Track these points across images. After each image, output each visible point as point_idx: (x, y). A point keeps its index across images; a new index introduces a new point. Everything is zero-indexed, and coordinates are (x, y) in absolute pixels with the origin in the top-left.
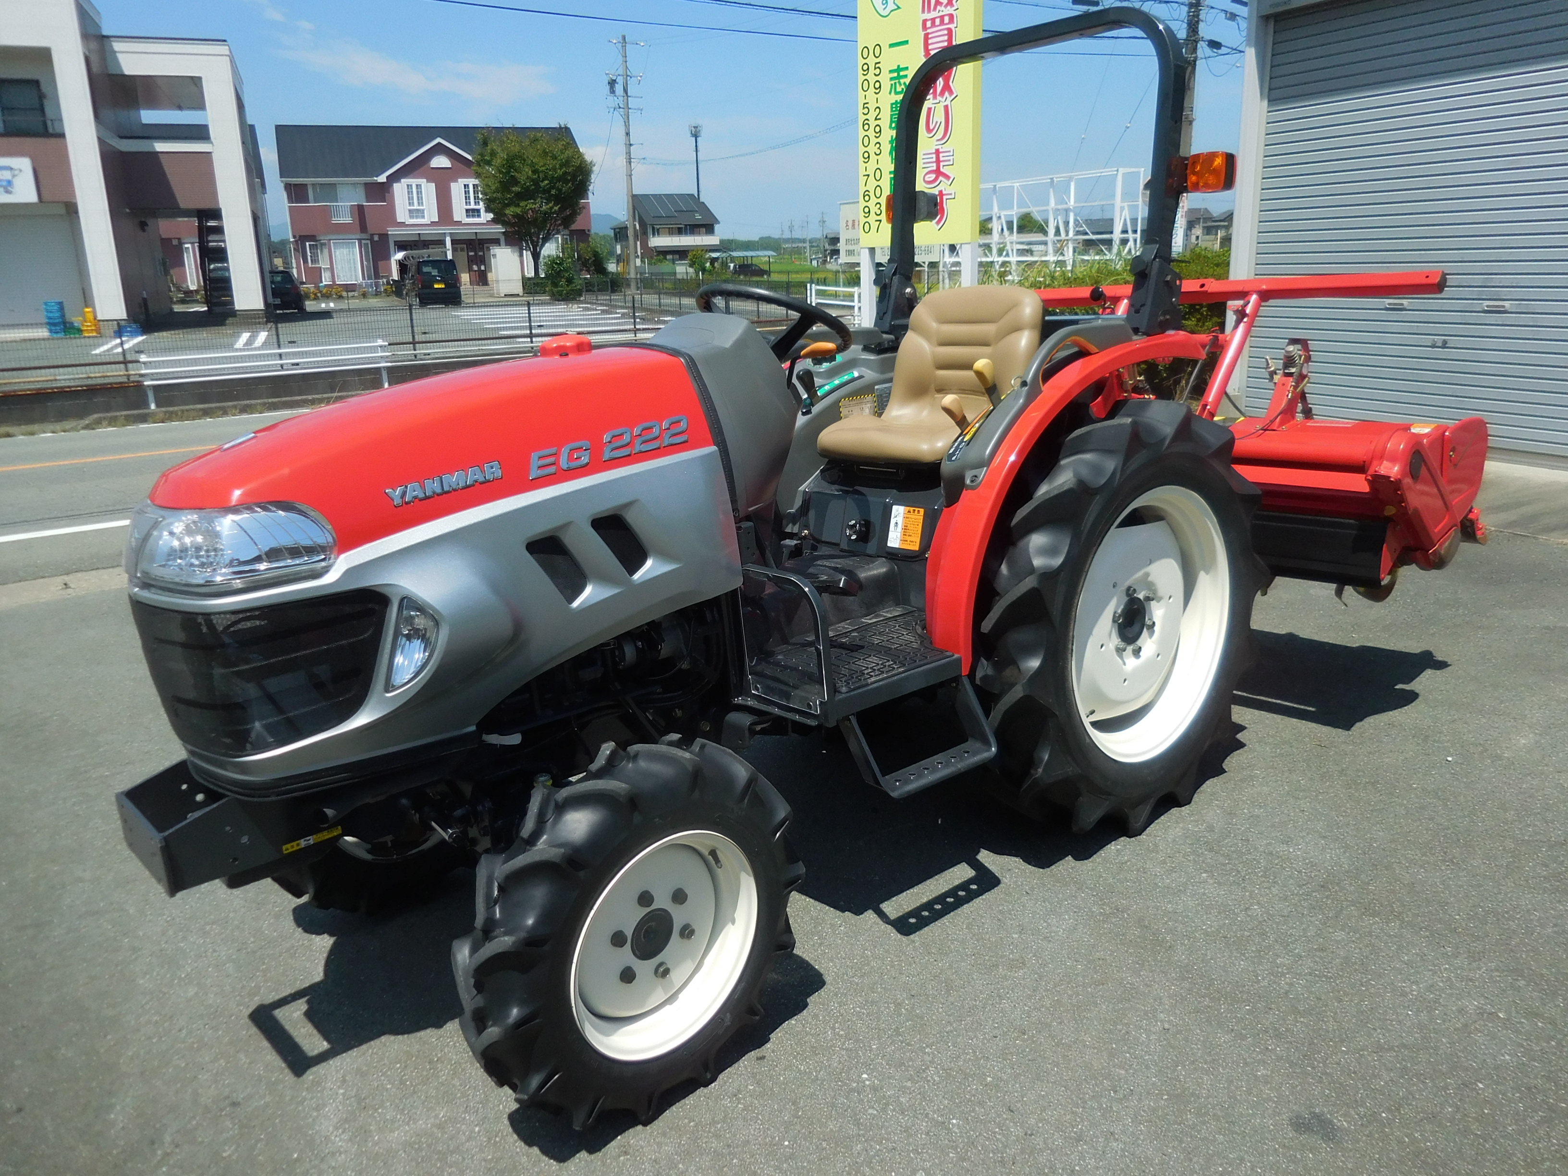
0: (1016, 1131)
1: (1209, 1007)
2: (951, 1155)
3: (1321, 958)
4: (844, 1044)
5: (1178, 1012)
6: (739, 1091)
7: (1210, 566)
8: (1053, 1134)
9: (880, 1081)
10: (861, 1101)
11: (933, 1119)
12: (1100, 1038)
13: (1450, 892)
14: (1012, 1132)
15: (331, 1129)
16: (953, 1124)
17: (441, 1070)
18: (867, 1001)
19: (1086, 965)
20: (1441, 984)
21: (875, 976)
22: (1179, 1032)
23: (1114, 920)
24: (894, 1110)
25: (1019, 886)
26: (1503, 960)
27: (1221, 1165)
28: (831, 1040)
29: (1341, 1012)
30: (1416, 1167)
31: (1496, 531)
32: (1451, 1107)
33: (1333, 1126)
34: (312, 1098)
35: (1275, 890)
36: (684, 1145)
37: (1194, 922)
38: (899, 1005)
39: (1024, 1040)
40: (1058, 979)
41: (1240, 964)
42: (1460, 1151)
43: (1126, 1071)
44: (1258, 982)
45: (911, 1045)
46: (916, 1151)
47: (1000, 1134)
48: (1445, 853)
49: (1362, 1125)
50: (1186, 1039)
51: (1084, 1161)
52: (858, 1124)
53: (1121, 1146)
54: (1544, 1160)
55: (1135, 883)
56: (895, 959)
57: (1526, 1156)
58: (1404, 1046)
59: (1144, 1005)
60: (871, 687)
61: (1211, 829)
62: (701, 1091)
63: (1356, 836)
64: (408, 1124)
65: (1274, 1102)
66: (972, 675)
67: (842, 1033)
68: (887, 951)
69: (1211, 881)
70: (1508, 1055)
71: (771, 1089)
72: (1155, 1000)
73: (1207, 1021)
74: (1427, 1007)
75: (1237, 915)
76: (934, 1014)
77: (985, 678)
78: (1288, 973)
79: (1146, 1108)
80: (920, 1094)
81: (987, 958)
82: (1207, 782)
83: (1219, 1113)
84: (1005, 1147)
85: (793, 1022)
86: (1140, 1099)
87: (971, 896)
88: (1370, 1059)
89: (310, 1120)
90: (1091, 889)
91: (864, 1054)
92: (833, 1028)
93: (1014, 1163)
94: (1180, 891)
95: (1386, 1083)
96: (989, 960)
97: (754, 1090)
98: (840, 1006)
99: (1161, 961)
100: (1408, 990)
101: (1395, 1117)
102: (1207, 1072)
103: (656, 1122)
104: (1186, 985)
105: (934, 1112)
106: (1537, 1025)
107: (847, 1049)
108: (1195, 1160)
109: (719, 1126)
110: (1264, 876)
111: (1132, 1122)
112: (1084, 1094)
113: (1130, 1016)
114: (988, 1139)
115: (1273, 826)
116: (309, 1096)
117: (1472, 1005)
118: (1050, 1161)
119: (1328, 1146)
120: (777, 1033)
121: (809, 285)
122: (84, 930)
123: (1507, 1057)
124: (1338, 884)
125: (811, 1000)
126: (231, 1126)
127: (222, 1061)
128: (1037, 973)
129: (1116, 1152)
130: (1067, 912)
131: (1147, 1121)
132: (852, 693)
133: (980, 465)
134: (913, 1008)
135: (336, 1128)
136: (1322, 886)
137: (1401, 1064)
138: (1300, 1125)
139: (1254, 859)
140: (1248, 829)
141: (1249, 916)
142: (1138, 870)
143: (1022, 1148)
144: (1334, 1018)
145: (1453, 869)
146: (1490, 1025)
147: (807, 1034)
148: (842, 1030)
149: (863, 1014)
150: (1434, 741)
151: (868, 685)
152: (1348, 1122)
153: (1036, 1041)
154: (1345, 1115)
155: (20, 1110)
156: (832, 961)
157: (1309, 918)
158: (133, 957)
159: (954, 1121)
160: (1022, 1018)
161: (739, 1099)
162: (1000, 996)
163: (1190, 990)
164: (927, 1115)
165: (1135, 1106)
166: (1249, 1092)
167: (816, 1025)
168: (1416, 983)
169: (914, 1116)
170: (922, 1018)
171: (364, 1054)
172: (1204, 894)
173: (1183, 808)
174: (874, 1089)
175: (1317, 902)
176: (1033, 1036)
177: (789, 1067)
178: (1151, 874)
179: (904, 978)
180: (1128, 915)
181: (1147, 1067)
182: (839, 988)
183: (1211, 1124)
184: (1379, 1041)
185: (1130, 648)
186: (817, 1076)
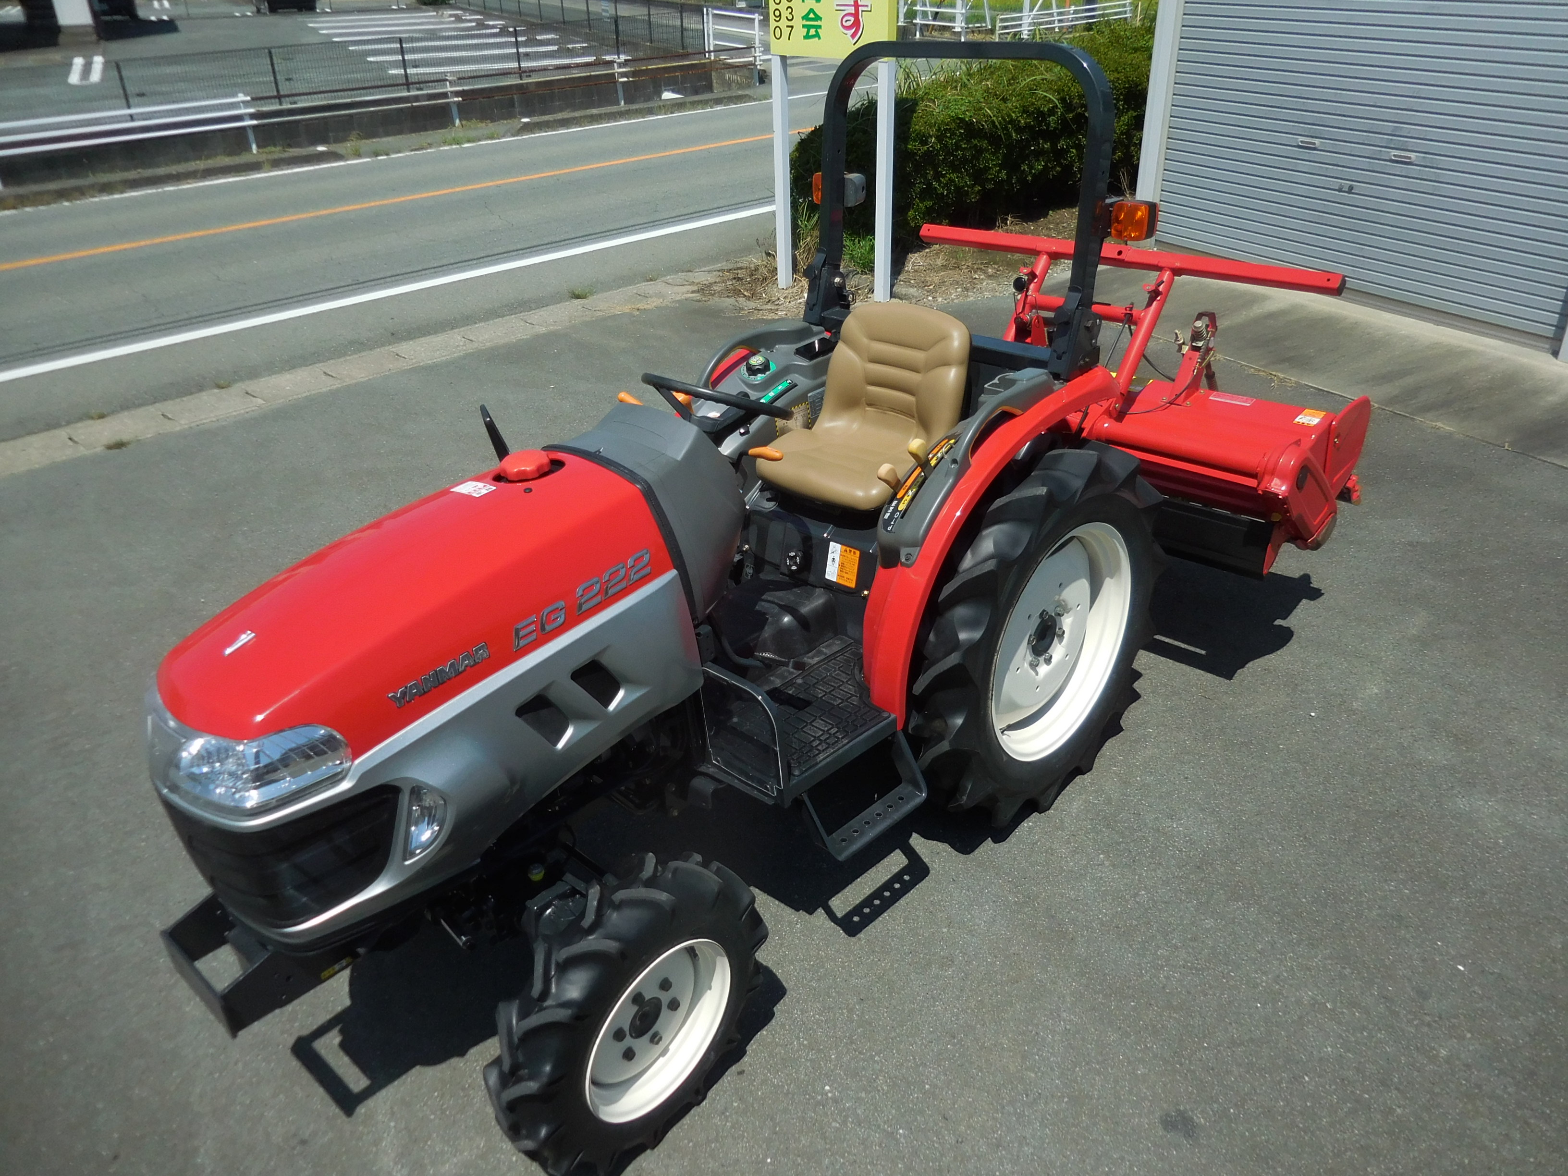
0: (950, 1139)
1: (1102, 1004)
2: (900, 1166)
3: (1193, 948)
4: (808, 1055)
5: (1077, 1010)
6: (726, 1109)
7: (1114, 572)
8: (979, 1141)
9: (840, 1092)
10: (826, 1114)
11: (884, 1130)
12: (1014, 1040)
13: (1301, 873)
14: (946, 1140)
15: (391, 1164)
16: (900, 1135)
17: (474, 1098)
18: (824, 1007)
19: (1003, 961)
20: (1285, 974)
21: (829, 979)
22: (1078, 1032)
23: (1026, 910)
24: (852, 1122)
25: (946, 872)
26: (1335, 947)
27: (1107, 1166)
28: (798, 1051)
29: (1206, 1007)
30: (1252, 1160)
31: (1379, 408)
32: (1282, 1100)
33: (1193, 1123)
34: (368, 1133)
35: (1159, 873)
36: (686, 1166)
37: (1092, 910)
38: (851, 1011)
39: (954, 1045)
40: (980, 977)
41: (1128, 957)
42: (1286, 1144)
43: (1036, 1074)
44: (1142, 976)
45: (863, 1054)
46: (871, 1163)
47: (937, 1143)
48: (1300, 827)
49: (1215, 1121)
50: (1083, 1039)
51: (1003, 1166)
52: (824, 1138)
53: (1031, 1150)
54: (1346, 1150)
55: (1044, 866)
56: (845, 960)
57: (1335, 1147)
58: (1252, 1040)
59: (1050, 1004)
60: (820, 765)
61: (1109, 801)
62: (695, 1111)
63: (1229, 808)
64: (455, 1156)
65: (1149, 1101)
66: (905, 729)
67: (805, 1042)
68: (838, 951)
69: (1107, 863)
70: (1331, 1047)
71: (752, 1106)
72: (1059, 998)
73: (1100, 1018)
74: (1273, 998)
75: (1127, 901)
76: (880, 1019)
77: (916, 728)
78: (1166, 966)
79: (1050, 1112)
80: (872, 1104)
81: (922, 955)
82: (1107, 744)
83: (1108, 1114)
84: (942, 1155)
85: (765, 1033)
86: (1046, 1102)
87: (907, 888)
88: (1225, 1054)
89: (371, 1156)
90: (1007, 874)
91: (825, 1065)
92: (798, 1038)
93: (949, 1171)
94: (1081, 875)
95: (1236, 1079)
96: (923, 959)
97: (738, 1106)
98: (802, 1014)
99: (1064, 955)
100: (1258, 981)
101: (1240, 1113)
102: (1099, 1073)
103: (661, 1144)
104: (1084, 981)
105: (885, 1123)
106: (1354, 1014)
107: (811, 1060)
108: (1087, 1161)
109: (713, 1145)
110: (1151, 857)
111: (1040, 1126)
112: (1003, 1099)
113: (1039, 1016)
114: (928, 1148)
115: (1161, 797)
116: (366, 1131)
117: (1306, 995)
118: (977, 1168)
119: (1188, 1142)
120: (752, 1046)
121: (705, 10)
122: (118, 949)
123: (1329, 1049)
124: (1211, 864)
125: (778, 1009)
126: (305, 1166)
127: (281, 1096)
128: (963, 972)
129: (1028, 1156)
130: (987, 902)
131: (1051, 1125)
132: (804, 776)
133: (914, 544)
134: (862, 1013)
135: (396, 1163)
136: (1198, 867)
137: (1248, 1058)
138: (1169, 1123)
139: (1143, 836)
140: (1140, 800)
141: (1137, 903)
142: (1046, 852)
143: (955, 1156)
144: (1200, 1014)
145: (1305, 846)
146: (1319, 1016)
147: (777, 1045)
148: (806, 1039)
149: (822, 1021)
150: (1302, 691)
151: (817, 764)
152: (1205, 1119)
153: (964, 1045)
154: (1202, 1112)
155: (116, 1157)
156: (793, 964)
157: (1186, 904)
158: (173, 981)
159: (901, 1131)
160: (952, 1021)
161: (726, 1117)
162: (933, 998)
163: (1087, 986)
164: (879, 1127)
165: (1043, 1110)
166: (1130, 1092)
167: (783, 1035)
168: (1264, 973)
169: (869, 1128)
170: (870, 1024)
171: (404, 1083)
172: (1101, 878)
173: (1086, 776)
174: (835, 1101)
175: (1193, 886)
176: (962, 1040)
177: (764, 1082)
178: (1058, 856)
179: (854, 981)
180: (1038, 904)
181: (1052, 1069)
182: (800, 994)
183: (1100, 1125)
184: (1233, 1036)
185: (1042, 659)
186: (788, 1090)
